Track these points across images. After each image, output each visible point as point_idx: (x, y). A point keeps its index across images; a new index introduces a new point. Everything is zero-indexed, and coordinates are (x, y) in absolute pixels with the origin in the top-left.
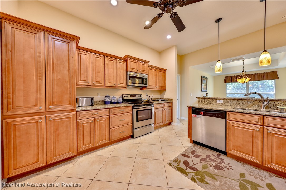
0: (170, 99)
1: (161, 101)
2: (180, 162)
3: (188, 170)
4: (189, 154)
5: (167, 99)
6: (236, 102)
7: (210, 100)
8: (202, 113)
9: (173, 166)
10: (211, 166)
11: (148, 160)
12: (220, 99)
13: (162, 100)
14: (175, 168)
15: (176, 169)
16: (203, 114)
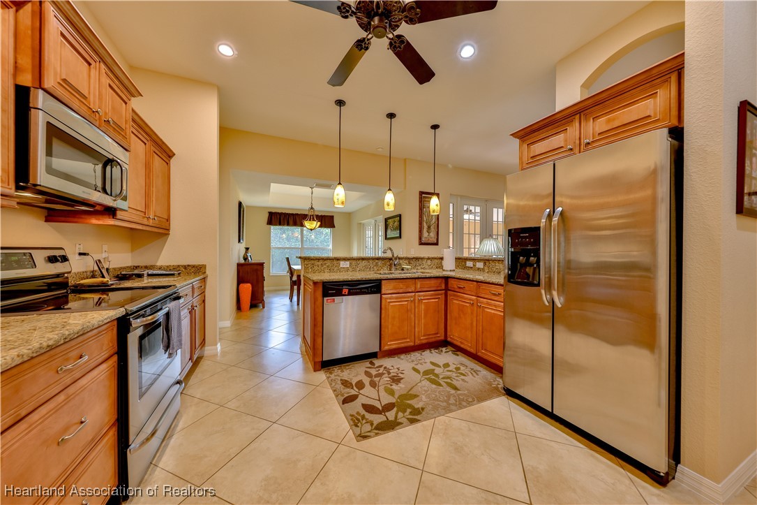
0: (194, 266)
1: (149, 275)
2: (363, 417)
3: (391, 415)
4: (348, 393)
5: (179, 266)
6: (371, 263)
7: (328, 263)
8: (345, 291)
9: (368, 434)
10: (391, 385)
11: (317, 483)
12: (345, 259)
13: (150, 272)
14: (377, 434)
15: (381, 434)
16: (349, 291)
